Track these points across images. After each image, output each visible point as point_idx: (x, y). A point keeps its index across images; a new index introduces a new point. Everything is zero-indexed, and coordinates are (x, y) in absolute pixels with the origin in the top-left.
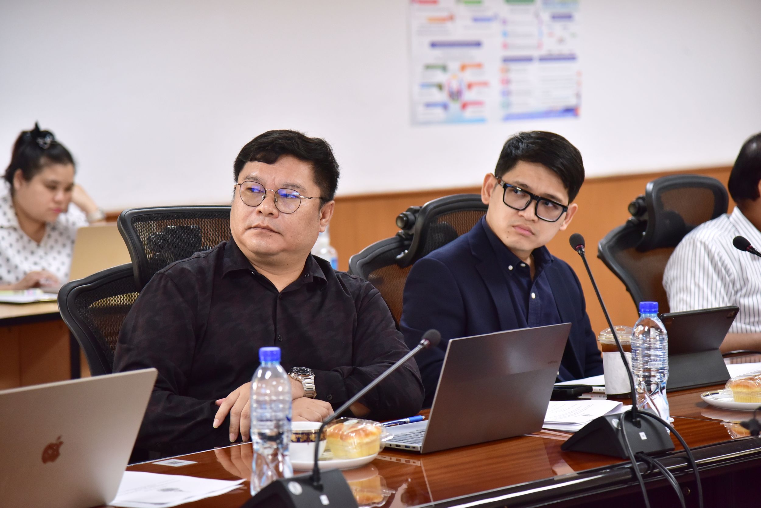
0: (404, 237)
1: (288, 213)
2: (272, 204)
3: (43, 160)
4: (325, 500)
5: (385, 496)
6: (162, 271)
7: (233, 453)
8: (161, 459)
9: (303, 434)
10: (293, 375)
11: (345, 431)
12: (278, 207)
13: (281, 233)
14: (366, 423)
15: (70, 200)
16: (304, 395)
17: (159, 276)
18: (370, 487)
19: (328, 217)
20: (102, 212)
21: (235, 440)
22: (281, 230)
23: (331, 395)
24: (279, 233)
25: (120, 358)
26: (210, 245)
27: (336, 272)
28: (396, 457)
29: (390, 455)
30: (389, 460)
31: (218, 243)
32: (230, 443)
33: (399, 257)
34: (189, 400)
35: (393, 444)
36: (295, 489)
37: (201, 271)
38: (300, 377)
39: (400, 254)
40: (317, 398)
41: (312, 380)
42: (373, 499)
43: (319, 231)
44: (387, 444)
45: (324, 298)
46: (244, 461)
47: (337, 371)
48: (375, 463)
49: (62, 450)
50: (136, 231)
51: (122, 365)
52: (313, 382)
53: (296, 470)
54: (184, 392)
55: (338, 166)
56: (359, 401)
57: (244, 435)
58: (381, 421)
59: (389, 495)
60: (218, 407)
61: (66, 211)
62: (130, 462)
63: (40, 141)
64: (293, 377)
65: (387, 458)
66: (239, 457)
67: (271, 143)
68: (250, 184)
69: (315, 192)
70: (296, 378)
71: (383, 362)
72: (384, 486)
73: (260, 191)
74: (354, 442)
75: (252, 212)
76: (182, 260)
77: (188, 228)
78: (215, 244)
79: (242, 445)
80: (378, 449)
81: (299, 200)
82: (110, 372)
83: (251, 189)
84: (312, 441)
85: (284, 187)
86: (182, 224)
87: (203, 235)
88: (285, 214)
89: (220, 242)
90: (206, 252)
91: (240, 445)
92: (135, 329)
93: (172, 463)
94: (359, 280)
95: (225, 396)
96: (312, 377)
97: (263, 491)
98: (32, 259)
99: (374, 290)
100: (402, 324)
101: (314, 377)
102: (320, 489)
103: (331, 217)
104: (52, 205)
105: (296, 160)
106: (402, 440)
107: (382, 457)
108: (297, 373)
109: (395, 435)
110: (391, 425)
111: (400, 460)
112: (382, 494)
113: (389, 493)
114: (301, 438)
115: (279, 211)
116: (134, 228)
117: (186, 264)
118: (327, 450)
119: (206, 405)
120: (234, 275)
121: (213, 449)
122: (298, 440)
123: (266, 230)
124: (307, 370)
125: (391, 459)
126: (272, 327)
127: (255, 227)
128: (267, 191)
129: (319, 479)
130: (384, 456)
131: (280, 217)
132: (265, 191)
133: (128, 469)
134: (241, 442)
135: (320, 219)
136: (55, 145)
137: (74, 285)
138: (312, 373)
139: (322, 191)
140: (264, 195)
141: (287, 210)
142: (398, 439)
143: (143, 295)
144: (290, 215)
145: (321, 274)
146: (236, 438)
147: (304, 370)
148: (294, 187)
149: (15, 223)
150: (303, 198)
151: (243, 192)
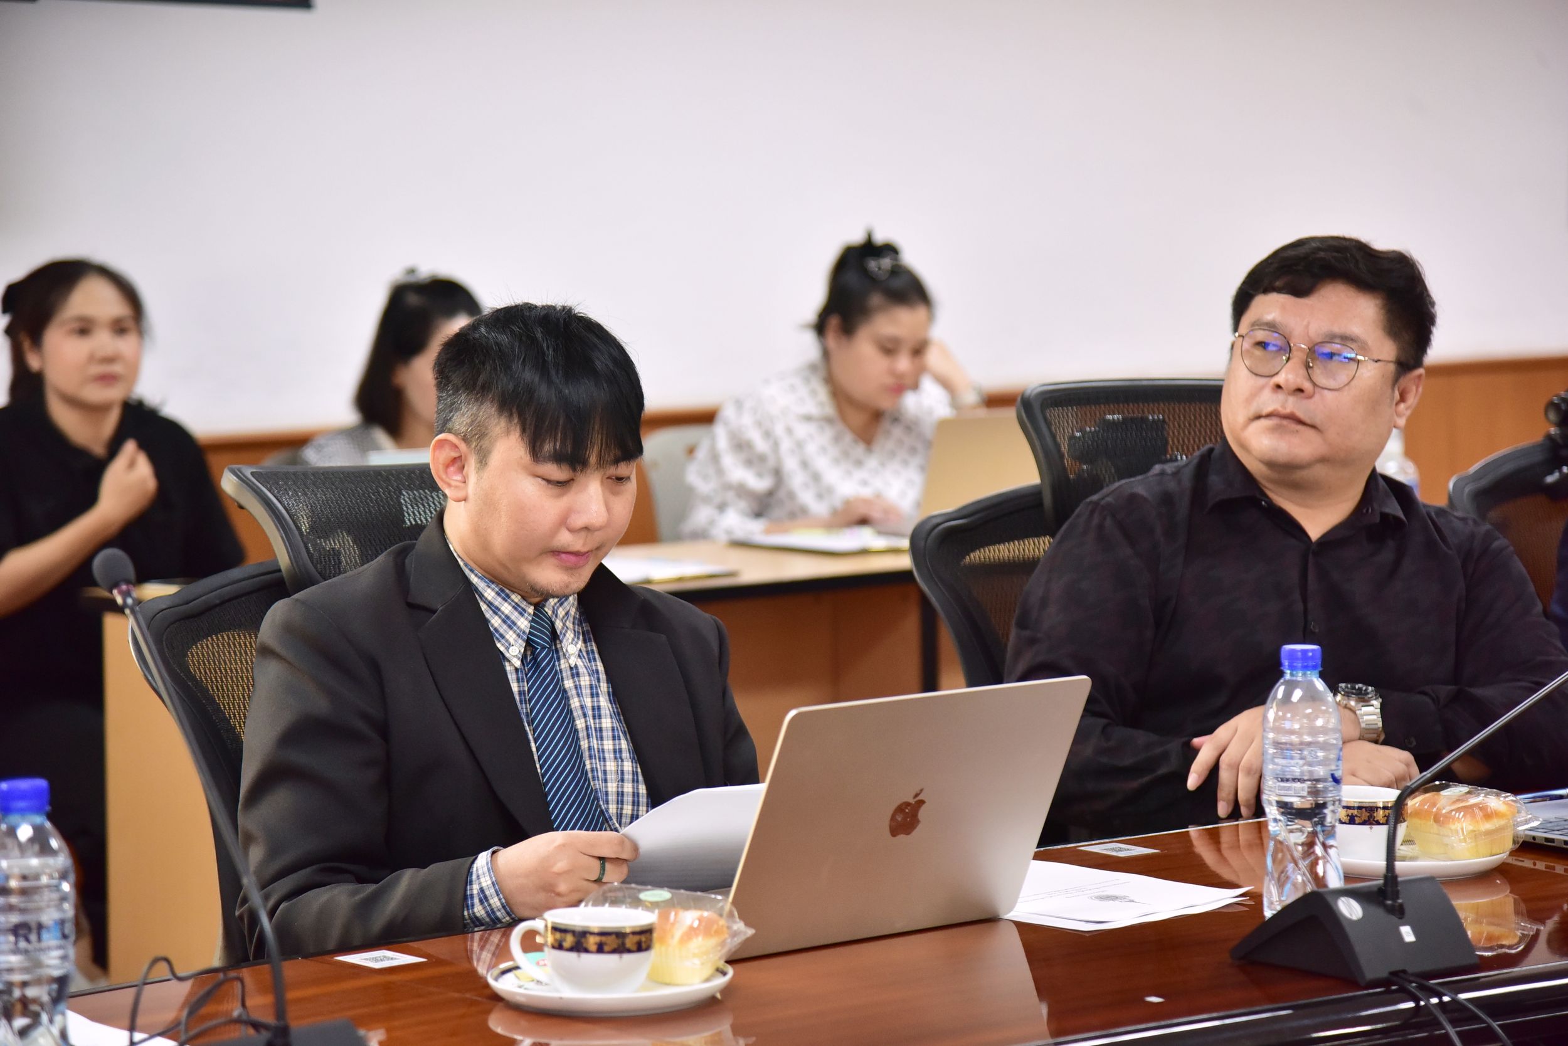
0: (1559, 441)
1: (1331, 388)
2: (1302, 371)
3: (876, 299)
4: (1407, 934)
5: (1523, 934)
6: (1095, 498)
7: (1225, 838)
8: (1093, 842)
9: (1360, 808)
10: (1339, 698)
11: (1444, 808)
12: (1315, 378)
13: (1318, 426)
14: (1487, 794)
15: (921, 370)
16: (1360, 736)
17: (1090, 507)
18: (1494, 916)
19: (1412, 400)
20: (980, 392)
21: (1229, 813)
22: (1317, 421)
23: (1413, 739)
24: (1313, 427)
25: (1018, 654)
26: (1183, 450)
27: (1425, 506)
28: (1545, 862)
29: (1533, 856)
30: (1532, 866)
31: (1199, 448)
32: (1218, 820)
33: (1550, 479)
34: (1141, 737)
35: (1538, 837)
36: (1350, 909)
37: (1167, 499)
38: (1353, 703)
39: (1551, 473)
40: (1385, 743)
41: (1376, 708)
42: (1499, 938)
43: (1393, 425)
44: (1527, 836)
45: (1400, 553)
46: (1245, 853)
47: (1425, 693)
48: (1501, 871)
49: (922, 814)
50: (1049, 425)
51: (1021, 667)
52: (1378, 713)
53: (1349, 876)
54: (1134, 722)
55: (1433, 304)
56: (1470, 753)
57: (1245, 806)
58: (1516, 791)
59: (1531, 933)
60: (1195, 752)
61: (915, 386)
62: (1039, 845)
63: (872, 265)
64: (1340, 701)
65: (1527, 863)
66: (1236, 846)
67: (1305, 257)
68: (1261, 335)
69: (1387, 350)
70: (1346, 705)
71: (1519, 680)
72: (1522, 915)
73: (1280, 349)
74: (1462, 829)
75: (1262, 388)
76: (1133, 479)
77: (1144, 420)
78: (1194, 450)
79: (1241, 824)
80: (1509, 845)
81: (1354, 365)
82: (1000, 681)
83: (1262, 345)
84: (1378, 823)
85: (1327, 340)
86: (1134, 413)
87: (1171, 433)
88: (1326, 392)
89: (1203, 446)
90: (1176, 464)
91: (1237, 825)
92: (1044, 603)
93: (1113, 850)
94: (1471, 523)
95: (1210, 731)
96: (1376, 703)
97: (1287, 911)
98: (860, 474)
99: (1500, 542)
100: (1556, 609)
101: (1381, 704)
102: (1399, 913)
103: (1416, 401)
104: (889, 381)
105: (1351, 289)
106: (1558, 830)
107: (1516, 860)
108: (1347, 695)
109: (1544, 820)
110: (1534, 800)
111: (1554, 868)
112: (1518, 930)
113: (1531, 927)
114: (1356, 816)
115: (1315, 385)
116: (1045, 419)
117: (1138, 485)
118: (1408, 841)
119: (1174, 746)
120: (1226, 507)
121: (1187, 828)
122: (1352, 821)
123: (1288, 421)
124: (1366, 690)
125: (1535, 864)
126: (1300, 606)
127: (1269, 416)
128: (1293, 348)
129: (1396, 895)
130: (1521, 859)
131: (1317, 398)
132: (1290, 346)
133: (1038, 857)
134: (1240, 819)
135: (1394, 403)
136: (899, 271)
137: (938, 520)
138: (1376, 695)
139: (1401, 349)
140: (1287, 355)
141: (1332, 384)
142: (1550, 827)
143: (1060, 542)
144: (1336, 393)
145: (1394, 509)
146: (1230, 809)
147: (1360, 689)
148: (1346, 339)
149: (830, 410)
150: (1362, 361)
151: (1248, 351)
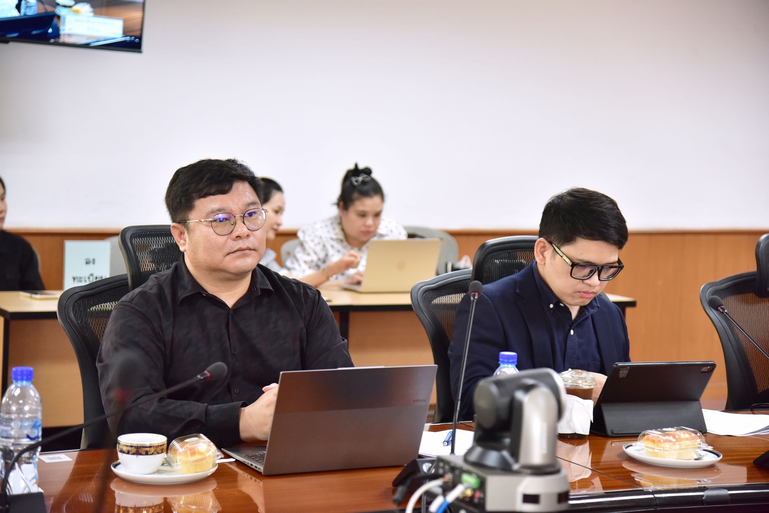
63: (353, 180)
104: (364, 229)
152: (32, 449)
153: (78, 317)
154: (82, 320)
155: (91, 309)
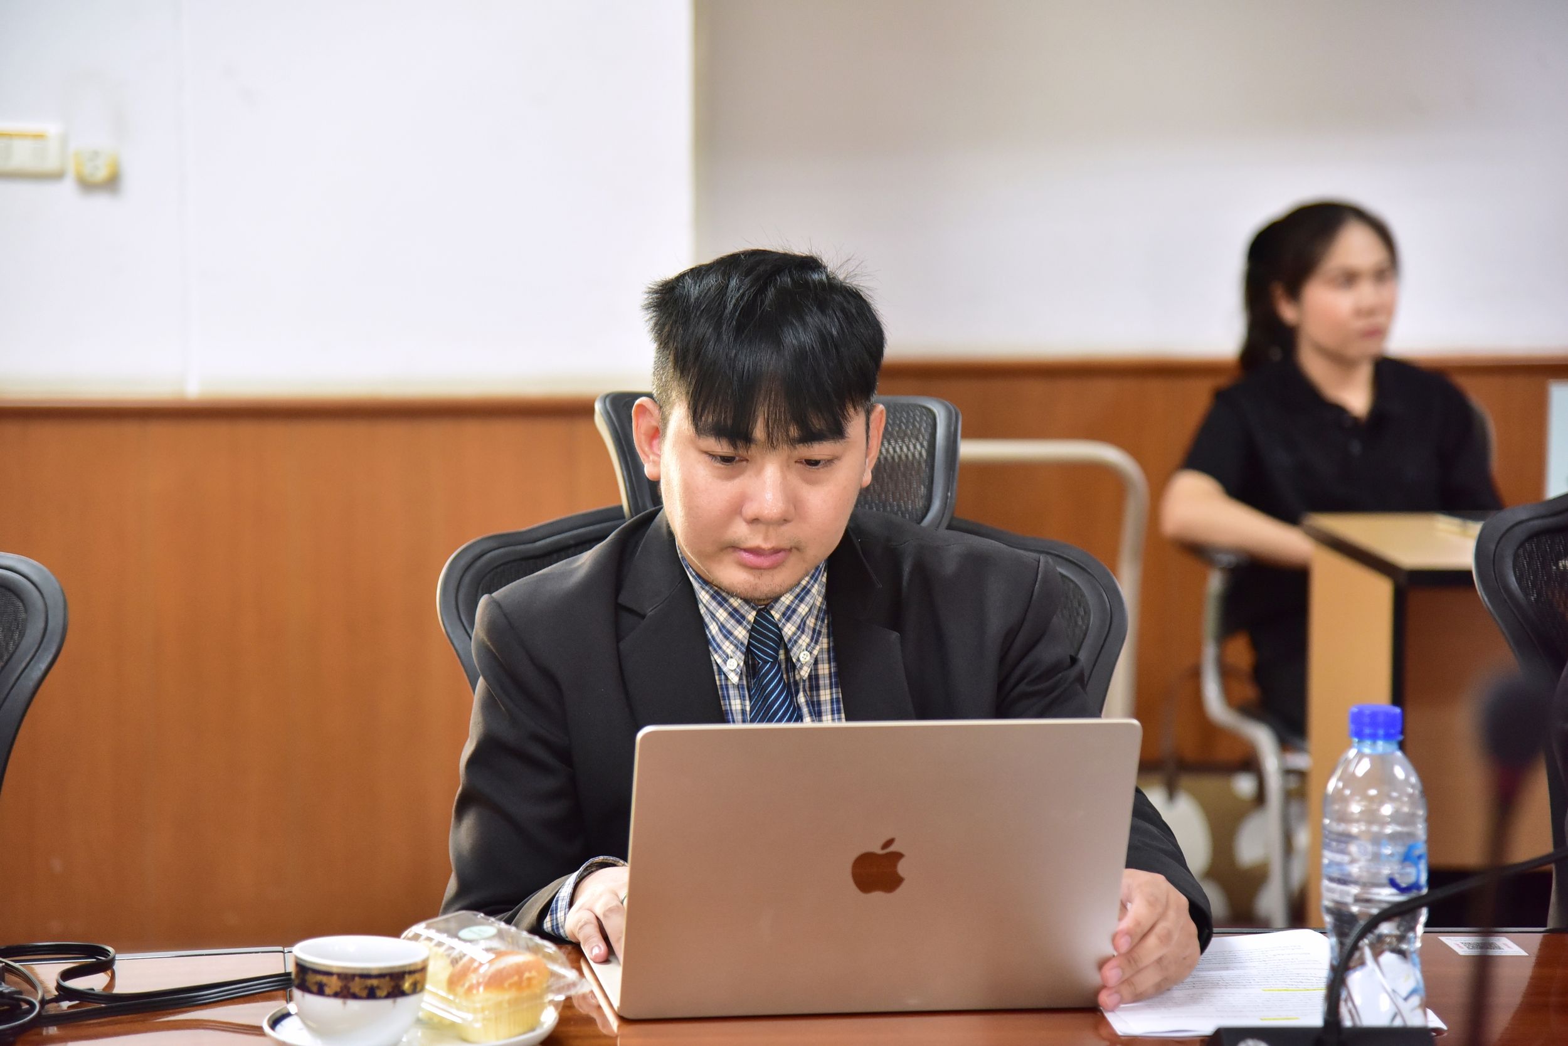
152: (1401, 913)
153: (1528, 586)
154: (1539, 594)
155: (1560, 564)
